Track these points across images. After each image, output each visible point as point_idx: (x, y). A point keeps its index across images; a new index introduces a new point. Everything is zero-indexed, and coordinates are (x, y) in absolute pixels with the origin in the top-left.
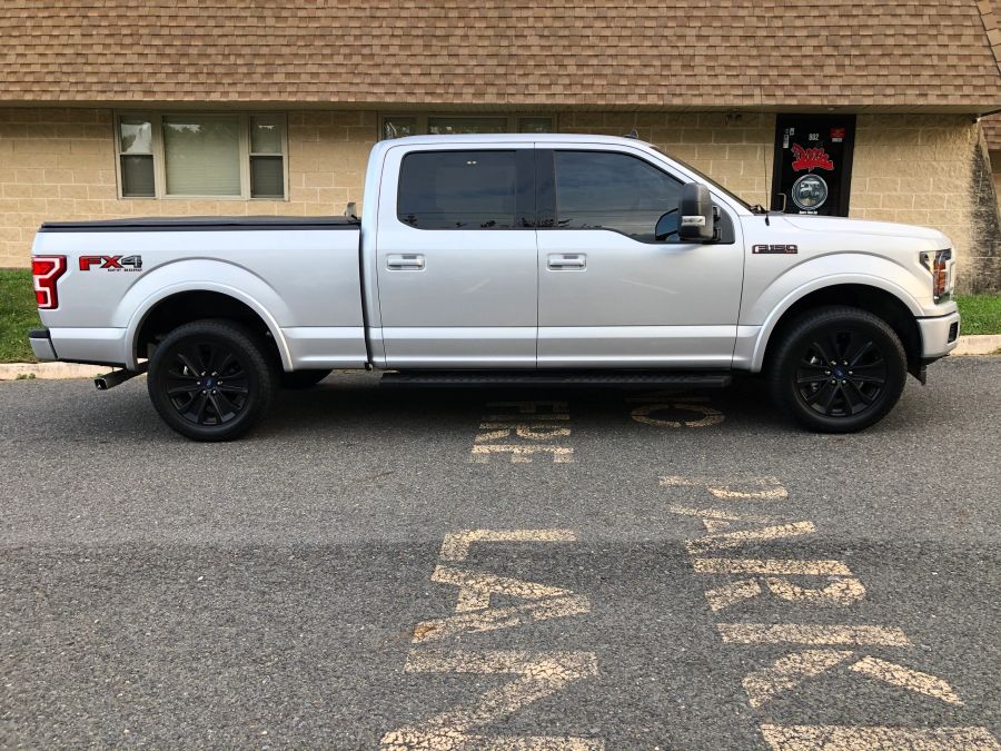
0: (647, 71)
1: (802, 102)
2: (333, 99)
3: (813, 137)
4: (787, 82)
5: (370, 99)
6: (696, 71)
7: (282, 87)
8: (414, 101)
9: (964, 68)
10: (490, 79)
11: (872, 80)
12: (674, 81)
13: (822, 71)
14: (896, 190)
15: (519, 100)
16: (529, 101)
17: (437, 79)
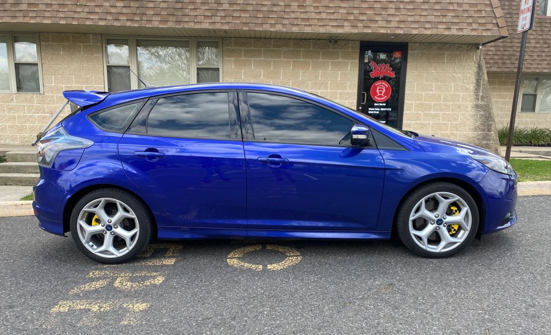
0: (275, 9)
1: (375, 31)
2: (61, 23)
3: (383, 56)
4: (365, 18)
5: (88, 23)
6: (307, 9)
7: (26, 14)
8: (119, 25)
9: (473, 12)
10: (171, 11)
11: (417, 18)
12: (293, 15)
13: (386, 11)
14: (432, 91)
15: (191, 25)
16: (198, 26)
17: (135, 10)
